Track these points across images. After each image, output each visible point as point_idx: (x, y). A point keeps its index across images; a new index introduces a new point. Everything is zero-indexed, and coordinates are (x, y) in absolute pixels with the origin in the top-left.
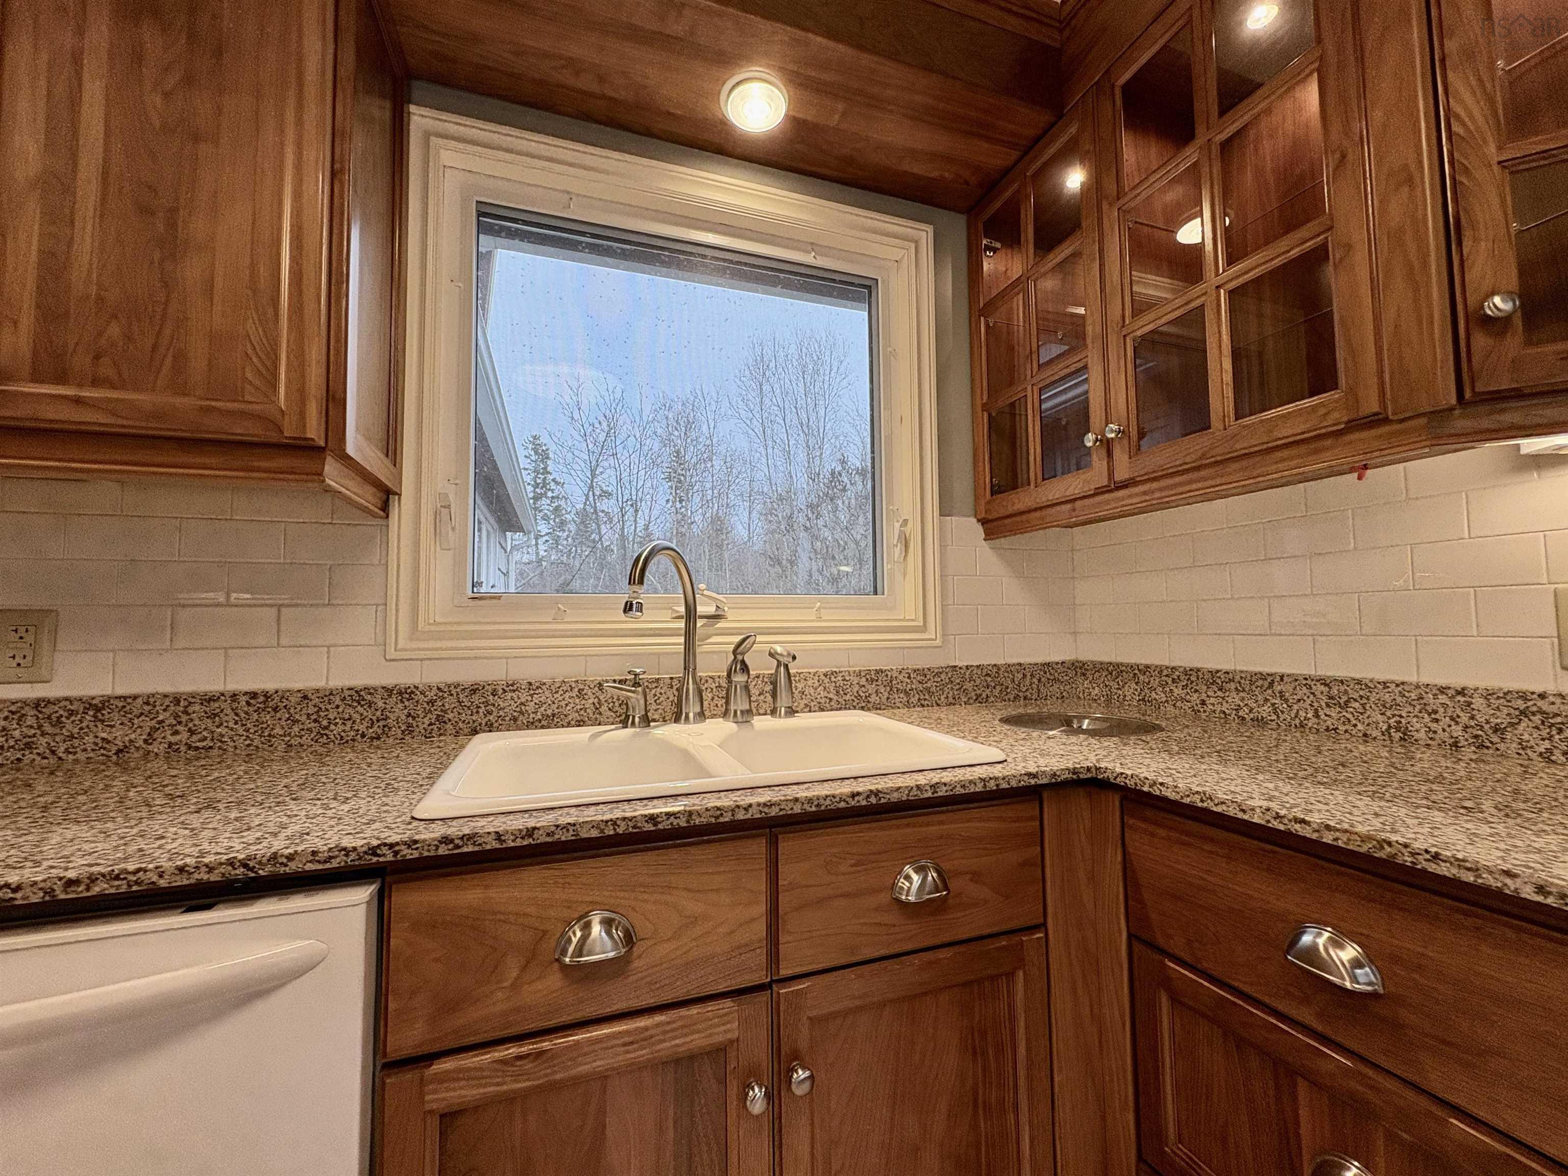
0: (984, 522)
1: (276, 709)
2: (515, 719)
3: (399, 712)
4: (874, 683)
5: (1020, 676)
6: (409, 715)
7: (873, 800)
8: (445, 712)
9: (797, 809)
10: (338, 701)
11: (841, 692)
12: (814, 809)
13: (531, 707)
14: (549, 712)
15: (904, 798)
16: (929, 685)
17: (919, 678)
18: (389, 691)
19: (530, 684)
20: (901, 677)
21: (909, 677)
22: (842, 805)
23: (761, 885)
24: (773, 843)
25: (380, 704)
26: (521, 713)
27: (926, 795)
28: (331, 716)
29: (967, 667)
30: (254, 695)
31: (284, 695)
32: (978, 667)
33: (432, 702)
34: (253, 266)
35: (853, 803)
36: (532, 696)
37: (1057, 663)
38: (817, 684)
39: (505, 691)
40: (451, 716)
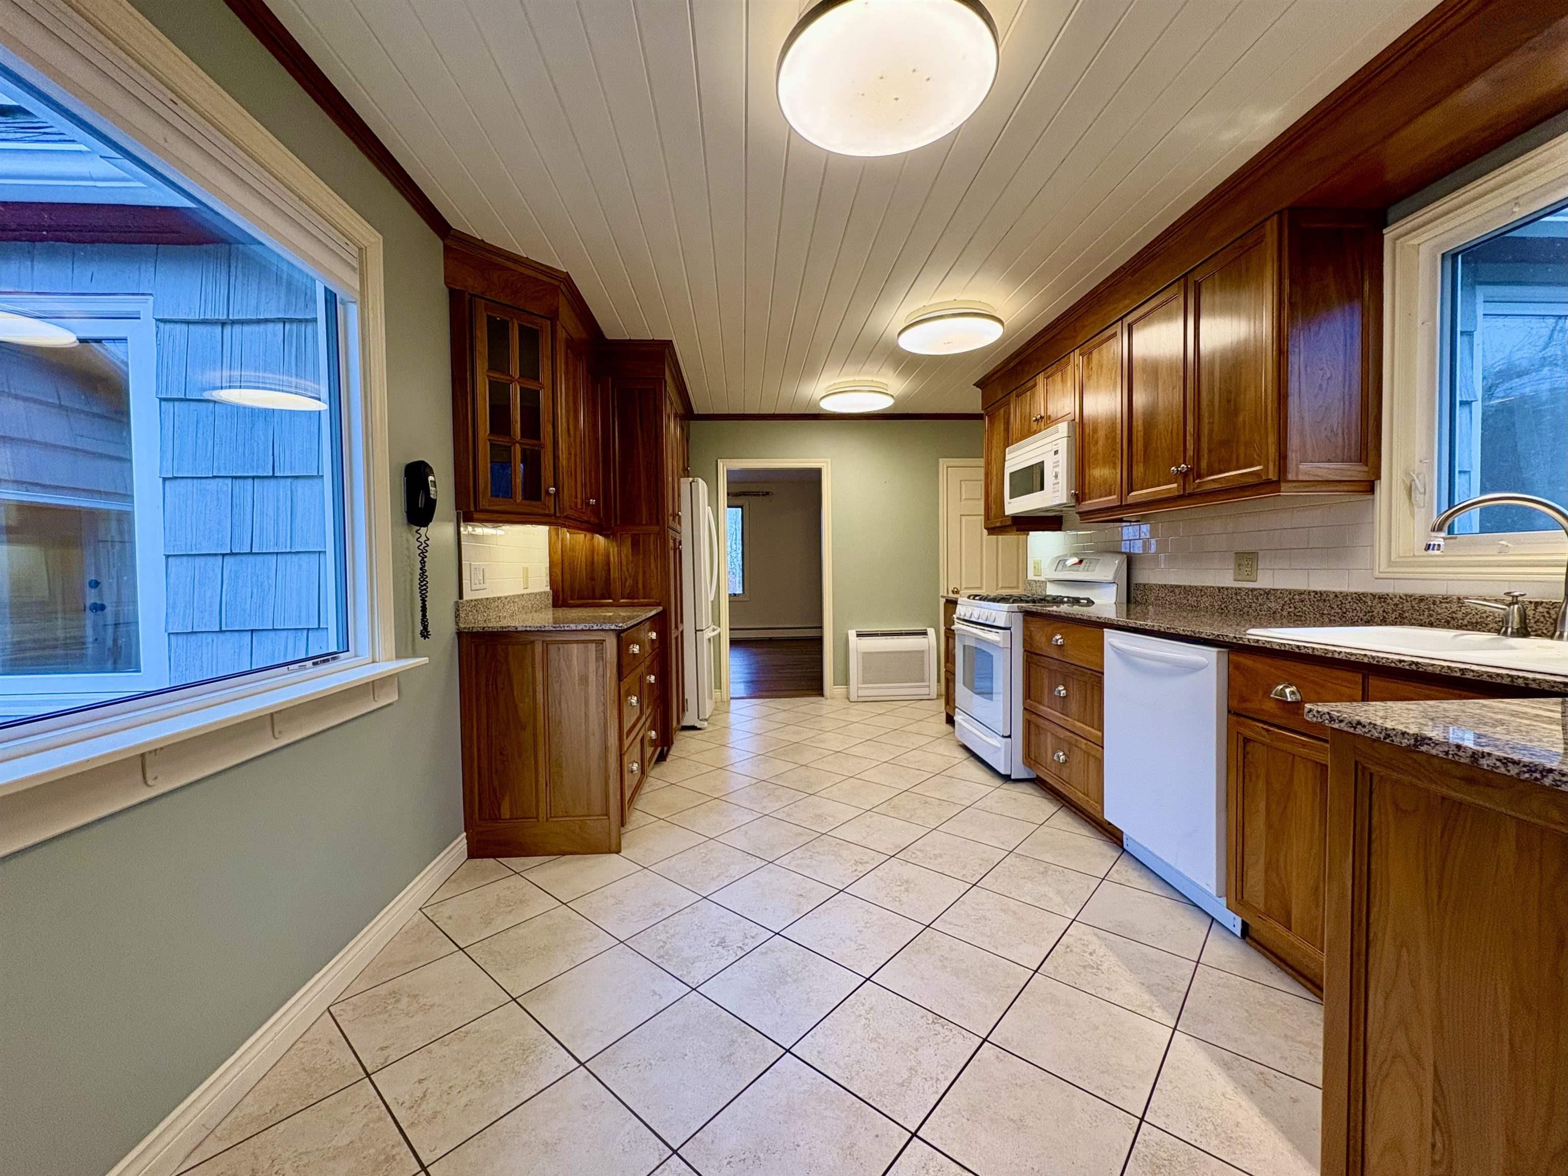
1: (1325, 601)
2: (1448, 622)
3: (1378, 609)
6: (1384, 611)
7: (1414, 667)
8: (1404, 612)
10: (1349, 599)
13: (1459, 615)
14: (1474, 620)
18: (1374, 596)
19: (1459, 599)
22: (1393, 665)
25: (1370, 603)
26: (1453, 618)
27: (1455, 674)
28: (1348, 607)
30: (1316, 593)
31: (1327, 593)
33: (1396, 605)
34: (1256, 411)
35: (1400, 666)
36: (1460, 607)
39: (1441, 602)
40: (1407, 614)
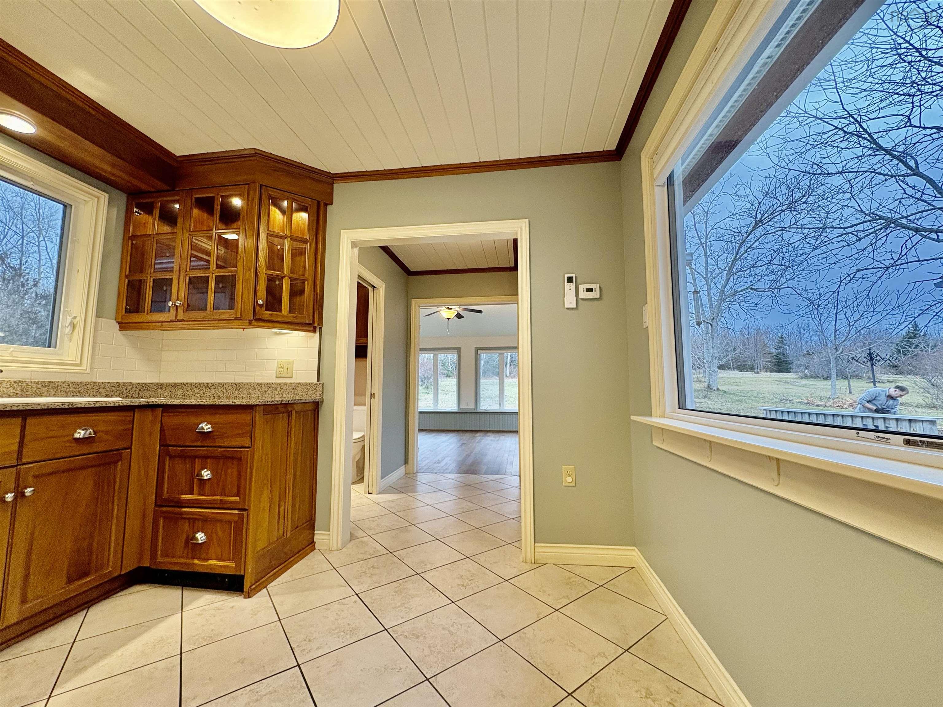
0: (119, 323)
4: (47, 387)
5: (130, 387)
7: (71, 406)
9: (39, 407)
11: (25, 391)
12: (46, 408)
15: (83, 406)
16: (80, 389)
17: (74, 386)
20: (64, 385)
21: (69, 385)
22: (58, 407)
23: (18, 431)
24: (24, 420)
29: (103, 383)
32: (108, 383)
37: (149, 383)
38: (9, 386)
